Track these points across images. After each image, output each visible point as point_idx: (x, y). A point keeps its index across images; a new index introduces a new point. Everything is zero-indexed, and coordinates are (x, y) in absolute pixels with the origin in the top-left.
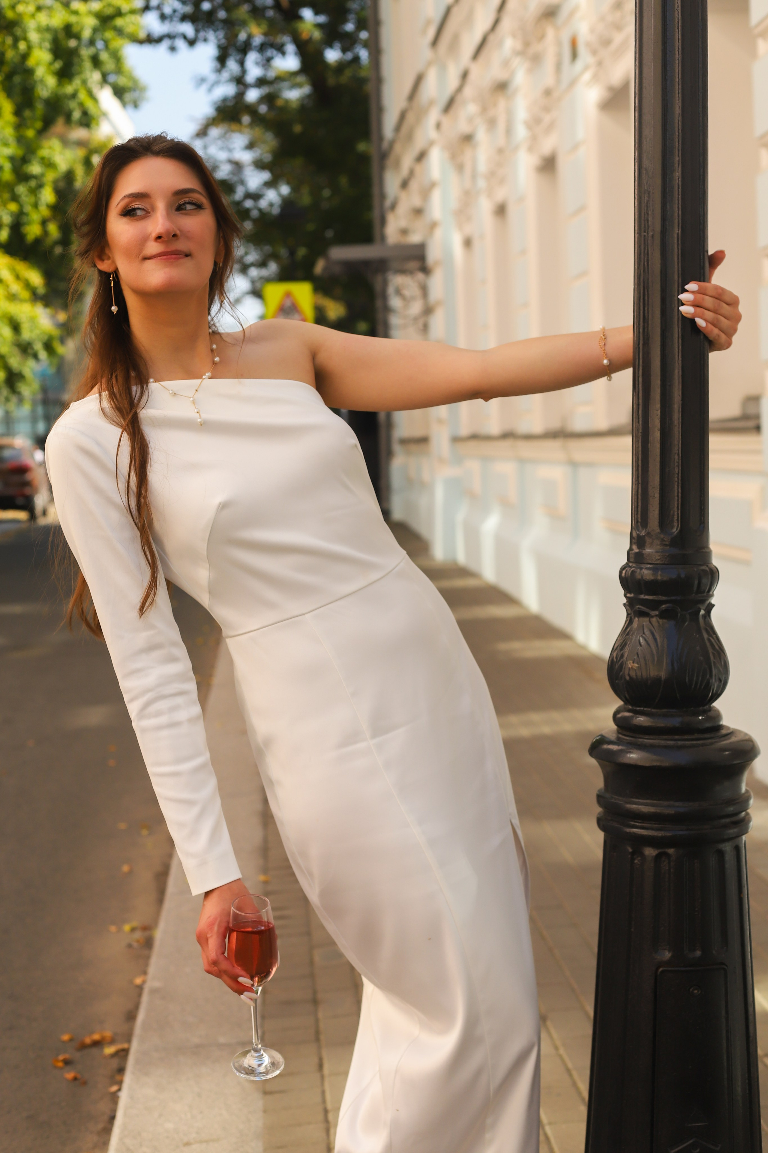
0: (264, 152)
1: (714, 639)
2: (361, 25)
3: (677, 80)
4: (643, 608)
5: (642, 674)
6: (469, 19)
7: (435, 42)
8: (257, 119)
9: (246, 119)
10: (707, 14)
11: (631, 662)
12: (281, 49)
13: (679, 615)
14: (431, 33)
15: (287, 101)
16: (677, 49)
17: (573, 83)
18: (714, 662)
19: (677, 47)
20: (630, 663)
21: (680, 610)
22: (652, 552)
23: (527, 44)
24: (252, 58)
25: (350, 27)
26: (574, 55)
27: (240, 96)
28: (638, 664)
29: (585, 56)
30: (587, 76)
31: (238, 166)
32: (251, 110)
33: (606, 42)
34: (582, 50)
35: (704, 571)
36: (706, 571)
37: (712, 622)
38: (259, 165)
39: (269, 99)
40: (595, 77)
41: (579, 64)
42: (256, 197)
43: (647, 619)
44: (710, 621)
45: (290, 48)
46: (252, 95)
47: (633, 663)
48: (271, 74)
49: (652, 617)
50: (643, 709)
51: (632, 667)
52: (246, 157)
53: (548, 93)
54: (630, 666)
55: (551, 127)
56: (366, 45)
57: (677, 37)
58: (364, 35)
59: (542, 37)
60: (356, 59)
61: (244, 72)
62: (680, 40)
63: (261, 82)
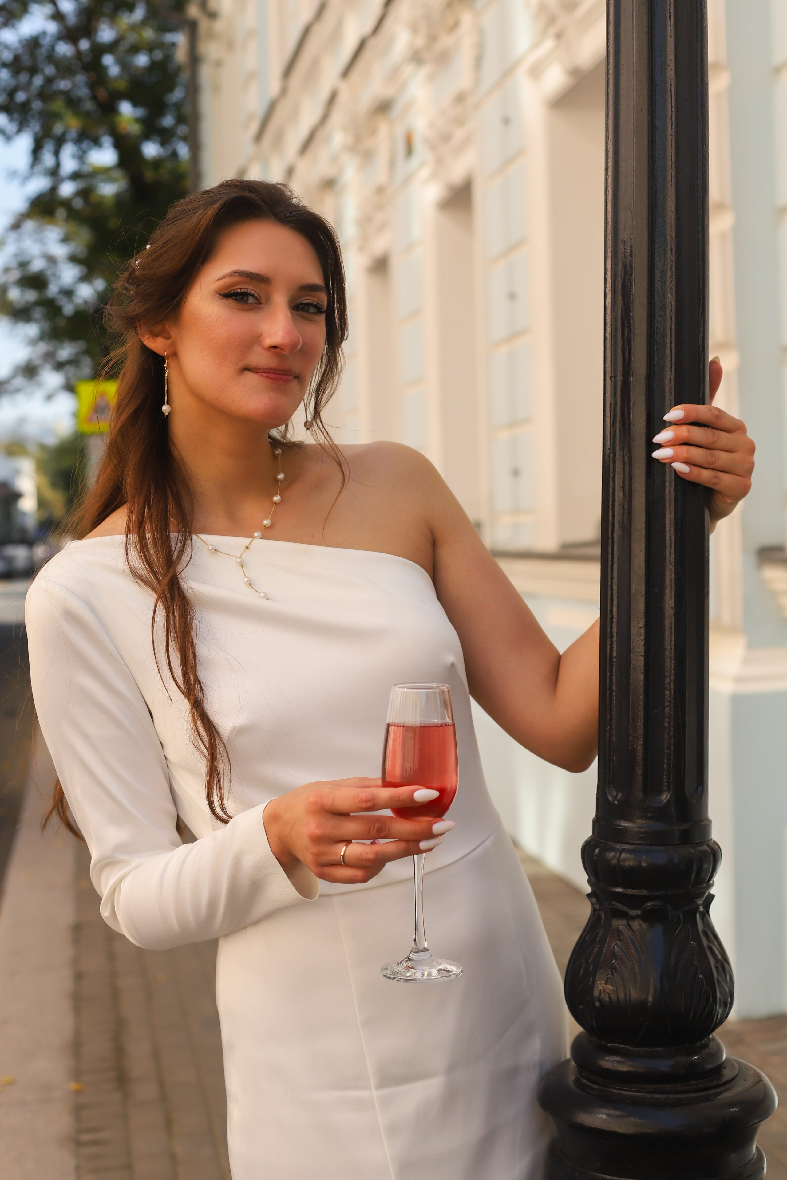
0: (78, 247)
1: (715, 946)
2: (181, 119)
3: (670, 163)
4: (619, 906)
5: (618, 997)
6: (294, 115)
7: (259, 137)
8: (73, 215)
9: (61, 213)
10: (708, 74)
11: (603, 982)
12: (96, 142)
13: (670, 914)
14: (254, 127)
15: (102, 197)
16: (669, 121)
17: (408, 180)
18: (718, 980)
19: (670, 118)
20: (601, 984)
21: (670, 908)
22: (633, 827)
23: (358, 139)
24: (68, 151)
25: (168, 121)
26: (409, 150)
27: (54, 189)
28: (613, 986)
29: (421, 151)
30: (425, 173)
31: (51, 260)
32: (66, 204)
33: (446, 138)
34: (419, 147)
35: (704, 852)
36: (706, 852)
37: (711, 920)
38: (73, 259)
39: (85, 193)
40: (434, 175)
41: (415, 161)
42: (69, 293)
43: (624, 922)
44: (709, 919)
45: (107, 141)
46: (67, 189)
47: (606, 983)
48: (86, 169)
49: (633, 918)
50: (619, 1046)
51: (604, 991)
52: (60, 251)
53: (380, 190)
54: (601, 988)
55: (382, 227)
56: (185, 139)
57: (670, 105)
58: (183, 130)
59: (373, 132)
60: (174, 154)
61: (58, 165)
62: (673, 108)
63: (75, 176)
